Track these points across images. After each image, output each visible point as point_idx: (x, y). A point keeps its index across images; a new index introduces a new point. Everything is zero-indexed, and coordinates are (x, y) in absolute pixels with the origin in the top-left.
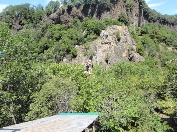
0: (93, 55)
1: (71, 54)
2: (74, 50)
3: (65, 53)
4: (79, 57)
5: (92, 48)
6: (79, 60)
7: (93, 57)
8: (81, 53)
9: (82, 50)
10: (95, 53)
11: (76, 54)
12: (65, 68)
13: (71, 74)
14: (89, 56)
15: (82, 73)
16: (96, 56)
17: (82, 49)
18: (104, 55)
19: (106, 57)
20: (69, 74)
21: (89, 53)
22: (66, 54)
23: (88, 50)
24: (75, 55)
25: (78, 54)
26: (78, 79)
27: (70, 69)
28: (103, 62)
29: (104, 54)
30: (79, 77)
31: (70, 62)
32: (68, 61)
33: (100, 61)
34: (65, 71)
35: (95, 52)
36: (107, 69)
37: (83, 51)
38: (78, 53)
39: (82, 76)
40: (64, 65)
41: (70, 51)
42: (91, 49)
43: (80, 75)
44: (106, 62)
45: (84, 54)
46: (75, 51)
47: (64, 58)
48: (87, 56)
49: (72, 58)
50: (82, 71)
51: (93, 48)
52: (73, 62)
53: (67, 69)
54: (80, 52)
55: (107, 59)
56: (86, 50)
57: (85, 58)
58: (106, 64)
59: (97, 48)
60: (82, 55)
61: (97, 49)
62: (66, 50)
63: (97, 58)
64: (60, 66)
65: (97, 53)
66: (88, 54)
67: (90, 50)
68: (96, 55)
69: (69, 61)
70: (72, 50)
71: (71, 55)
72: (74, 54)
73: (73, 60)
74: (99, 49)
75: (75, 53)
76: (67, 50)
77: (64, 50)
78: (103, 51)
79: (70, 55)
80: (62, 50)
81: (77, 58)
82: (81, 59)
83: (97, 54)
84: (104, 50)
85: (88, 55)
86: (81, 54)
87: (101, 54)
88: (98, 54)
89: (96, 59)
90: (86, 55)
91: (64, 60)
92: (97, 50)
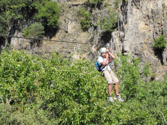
0: (114, 28)
1: (37, 21)
2: (49, 9)
3: (19, 16)
4: (67, 32)
5: (110, 3)
6: (65, 44)
7: (114, 34)
8: (72, 21)
9: (78, 9)
10: (121, 23)
11: (55, 22)
12: (21, 70)
13: (42, 91)
14: (100, 31)
15: (77, 89)
16: (122, 33)
17: (77, 5)
18: (152, 29)
19: (158, 37)
20: (34, 89)
21: (98, 21)
22: (21, 20)
23: (96, 11)
24: (51, 26)
25: (64, 22)
26: (65, 108)
27: (37, 74)
28: (145, 52)
29: (151, 25)
30: (68, 101)
31: (36, 49)
32: (27, 43)
33: (135, 50)
34: (21, 80)
35: (122, 17)
36: (157, 79)
37: (79, 14)
38: (61, 20)
39: (77, 98)
40: (18, 61)
41: (35, 11)
42: (107, 9)
43: (71, 94)
44: (156, 54)
45: (82, 24)
46: (54, 13)
47: (15, 35)
48: (91, 30)
49: (43, 34)
50: (79, 82)
51: (113, 6)
52: (43, 49)
53: (28, 72)
54: (69, 16)
55: (159, 43)
56: (91, 11)
57: (84, 37)
58: (157, 59)
59: (127, 5)
60: (74, 27)
61: (129, 7)
62: (23, 8)
63: (126, 39)
64: (6, 61)
65: (126, 23)
66: (95, 24)
67: (102, 11)
68: (123, 30)
69: (32, 44)
70: (43, 9)
71: (40, 26)
72: (47, 22)
73: (44, 42)
74: (134, 10)
75: (52, 20)
76: (27, 7)
77: (15, 6)
78: (148, 16)
79: (36, 24)
80: (7, 6)
81: (59, 35)
82: (71, 39)
83: (125, 27)
84: (152, 12)
85: (95, 28)
86: (74, 24)
87: (142, 25)
88: (129, 26)
89: (122, 41)
90: (88, 26)
91: (14, 42)
92: (129, 11)
